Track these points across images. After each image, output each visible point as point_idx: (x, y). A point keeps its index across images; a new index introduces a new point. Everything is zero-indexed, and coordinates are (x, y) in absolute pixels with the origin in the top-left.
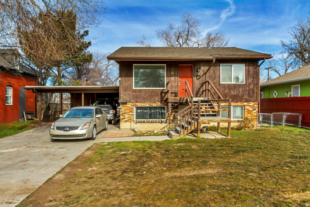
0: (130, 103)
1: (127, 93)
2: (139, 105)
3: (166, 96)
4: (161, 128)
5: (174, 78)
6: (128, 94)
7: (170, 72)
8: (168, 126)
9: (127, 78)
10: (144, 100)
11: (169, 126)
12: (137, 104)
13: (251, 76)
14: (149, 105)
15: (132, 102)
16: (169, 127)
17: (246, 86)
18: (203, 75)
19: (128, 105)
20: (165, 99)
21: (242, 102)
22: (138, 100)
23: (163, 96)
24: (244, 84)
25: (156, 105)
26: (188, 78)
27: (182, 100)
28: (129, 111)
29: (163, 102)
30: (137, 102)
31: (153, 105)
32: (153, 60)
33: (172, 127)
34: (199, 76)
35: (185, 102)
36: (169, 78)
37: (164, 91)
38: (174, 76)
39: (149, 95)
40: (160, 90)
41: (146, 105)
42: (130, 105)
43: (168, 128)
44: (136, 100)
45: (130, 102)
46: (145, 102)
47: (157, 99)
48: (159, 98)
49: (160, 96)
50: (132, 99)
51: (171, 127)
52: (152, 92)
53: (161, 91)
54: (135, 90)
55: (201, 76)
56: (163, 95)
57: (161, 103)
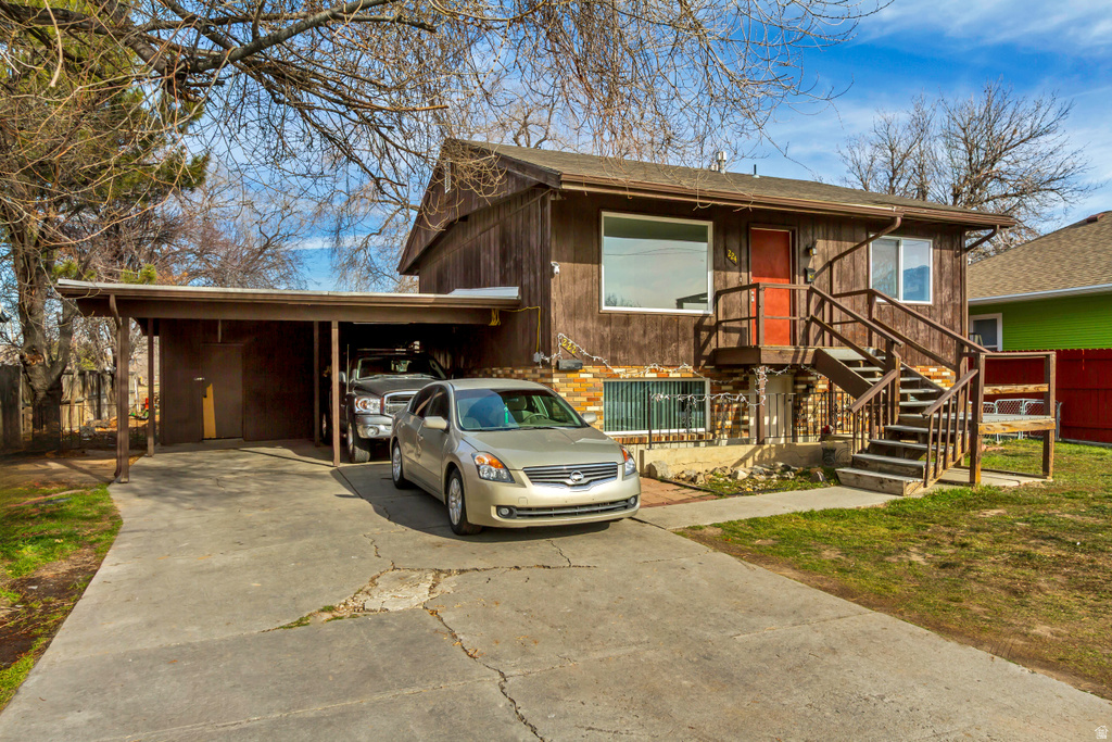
0: (590, 368)
1: (580, 324)
2: (622, 373)
3: (713, 339)
4: (735, 461)
5: (736, 274)
6: (586, 333)
7: (726, 254)
8: (757, 454)
9: (580, 267)
10: (642, 355)
11: (760, 451)
12: (616, 370)
13: (946, 280)
14: (655, 375)
15: (599, 363)
16: (761, 456)
17: (933, 312)
18: (823, 269)
19: (582, 376)
20: (707, 352)
21: (925, 365)
22: (620, 355)
23: (702, 342)
24: (929, 307)
25: (678, 375)
26: (778, 277)
27: (801, 354)
28: (585, 399)
29: (703, 362)
30: (614, 362)
31: (671, 375)
32: (718, 203)
33: (770, 455)
34: (813, 271)
35: (809, 362)
36: (723, 273)
37: (707, 322)
38: (737, 268)
39: (656, 337)
40: (694, 316)
41: (647, 375)
42: (591, 376)
43: (756, 459)
44: (613, 355)
45: (589, 361)
46: (644, 363)
47: (682, 352)
48: (690, 350)
49: (692, 341)
50: (597, 350)
51: (766, 456)
52: (667, 324)
53: (695, 321)
54: (610, 314)
55: (817, 270)
56: (704, 335)
57: (696, 366)
